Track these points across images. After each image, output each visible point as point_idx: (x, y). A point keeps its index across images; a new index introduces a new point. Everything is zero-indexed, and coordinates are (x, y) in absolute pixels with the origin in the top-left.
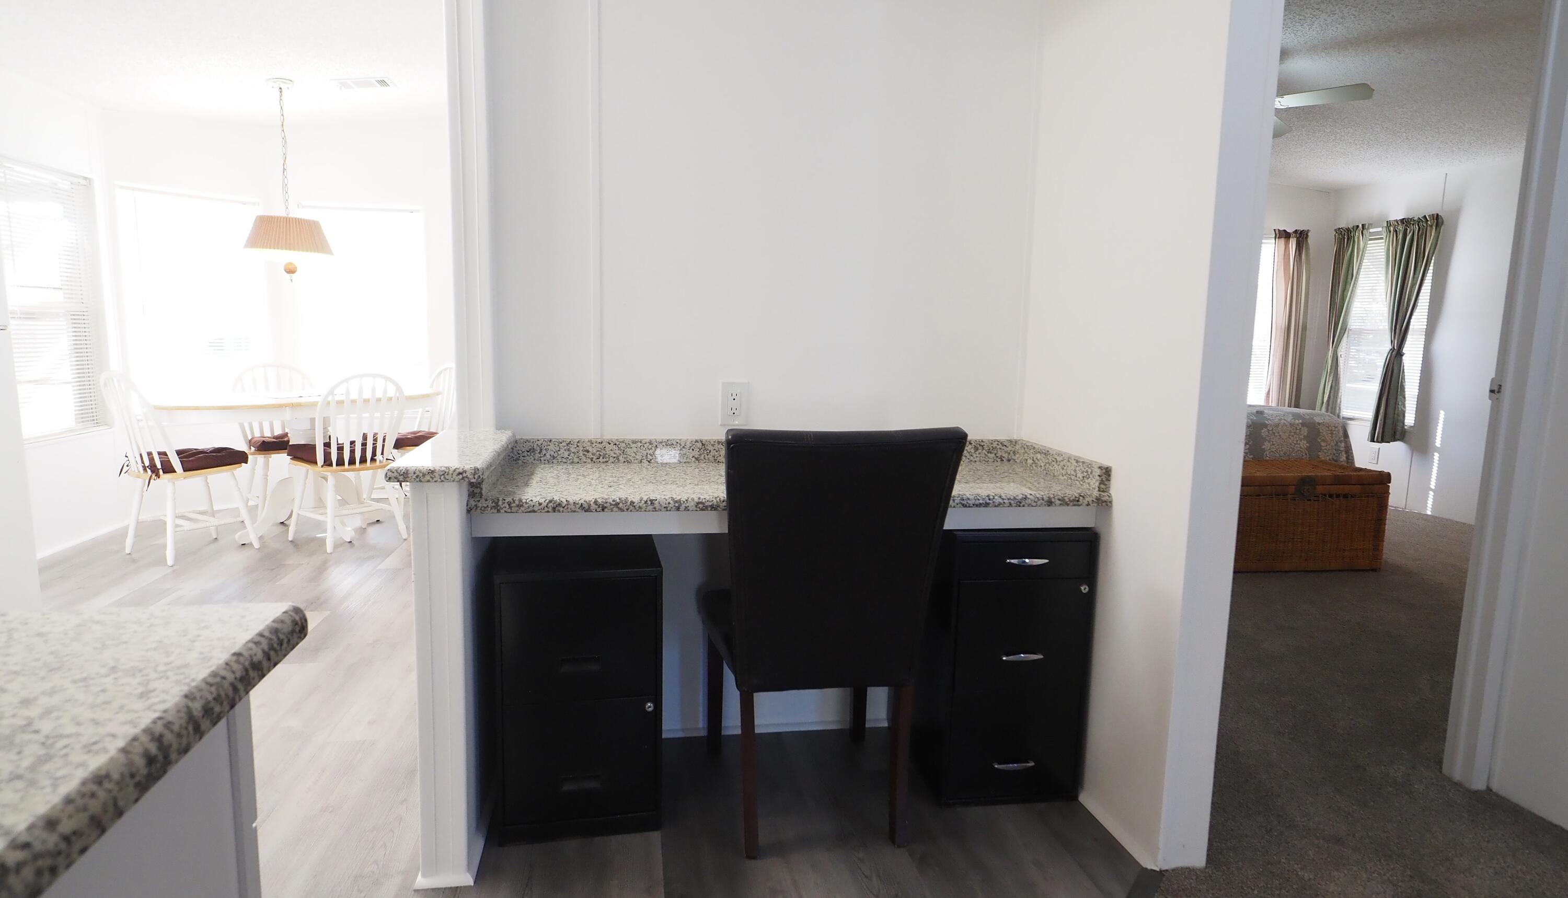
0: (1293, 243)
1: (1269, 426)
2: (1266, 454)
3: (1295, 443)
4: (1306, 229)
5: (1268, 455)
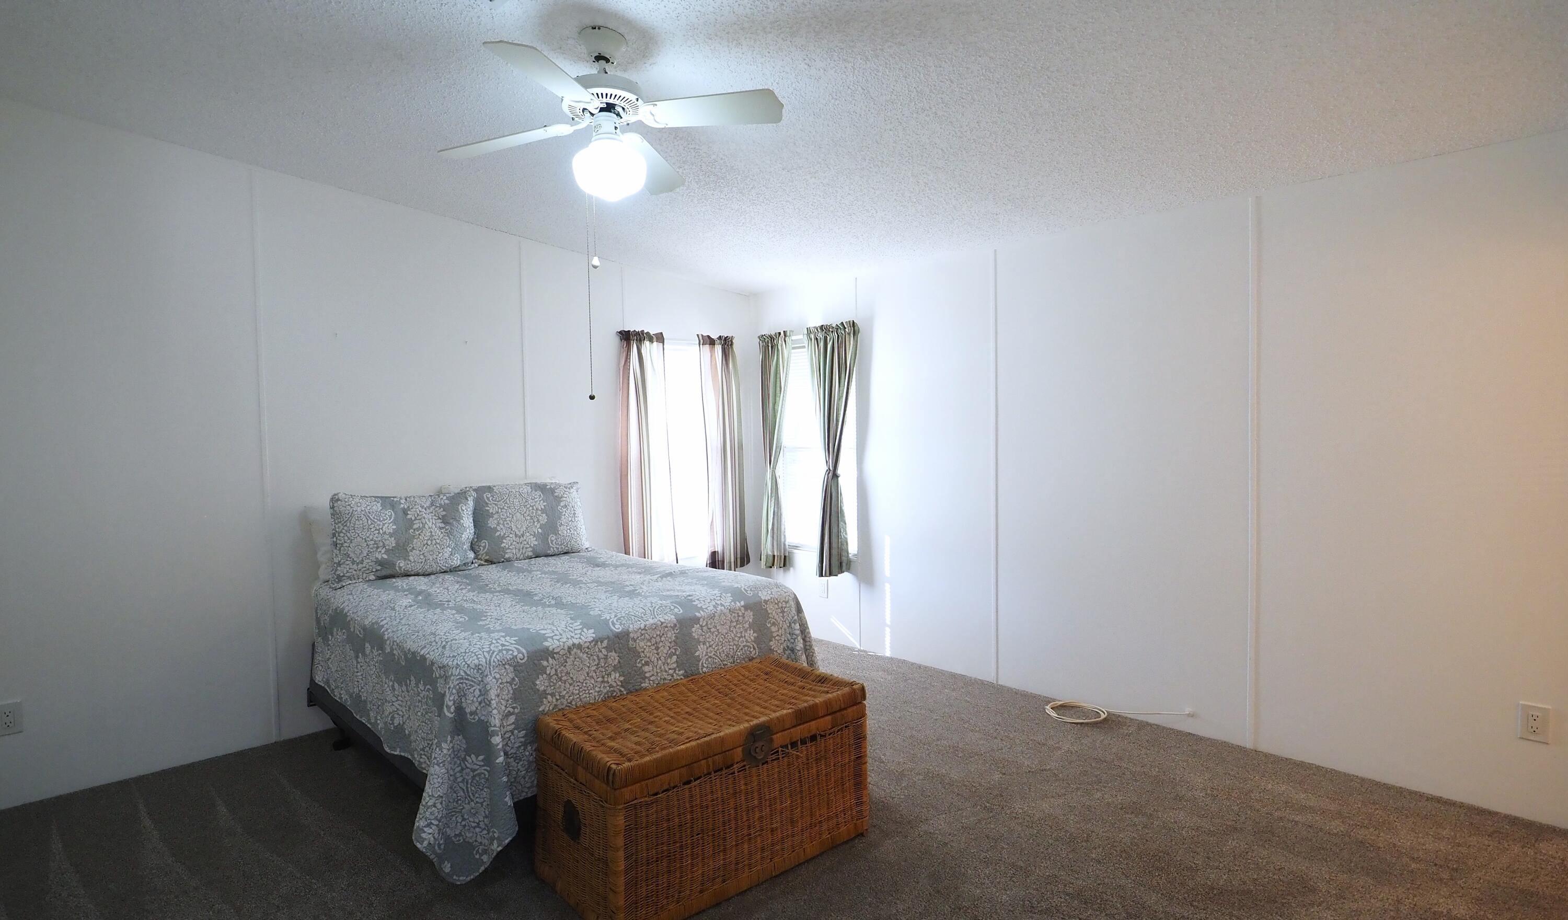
0: (718, 349)
1: (701, 620)
3: (738, 638)
4: (730, 335)
5: (705, 665)
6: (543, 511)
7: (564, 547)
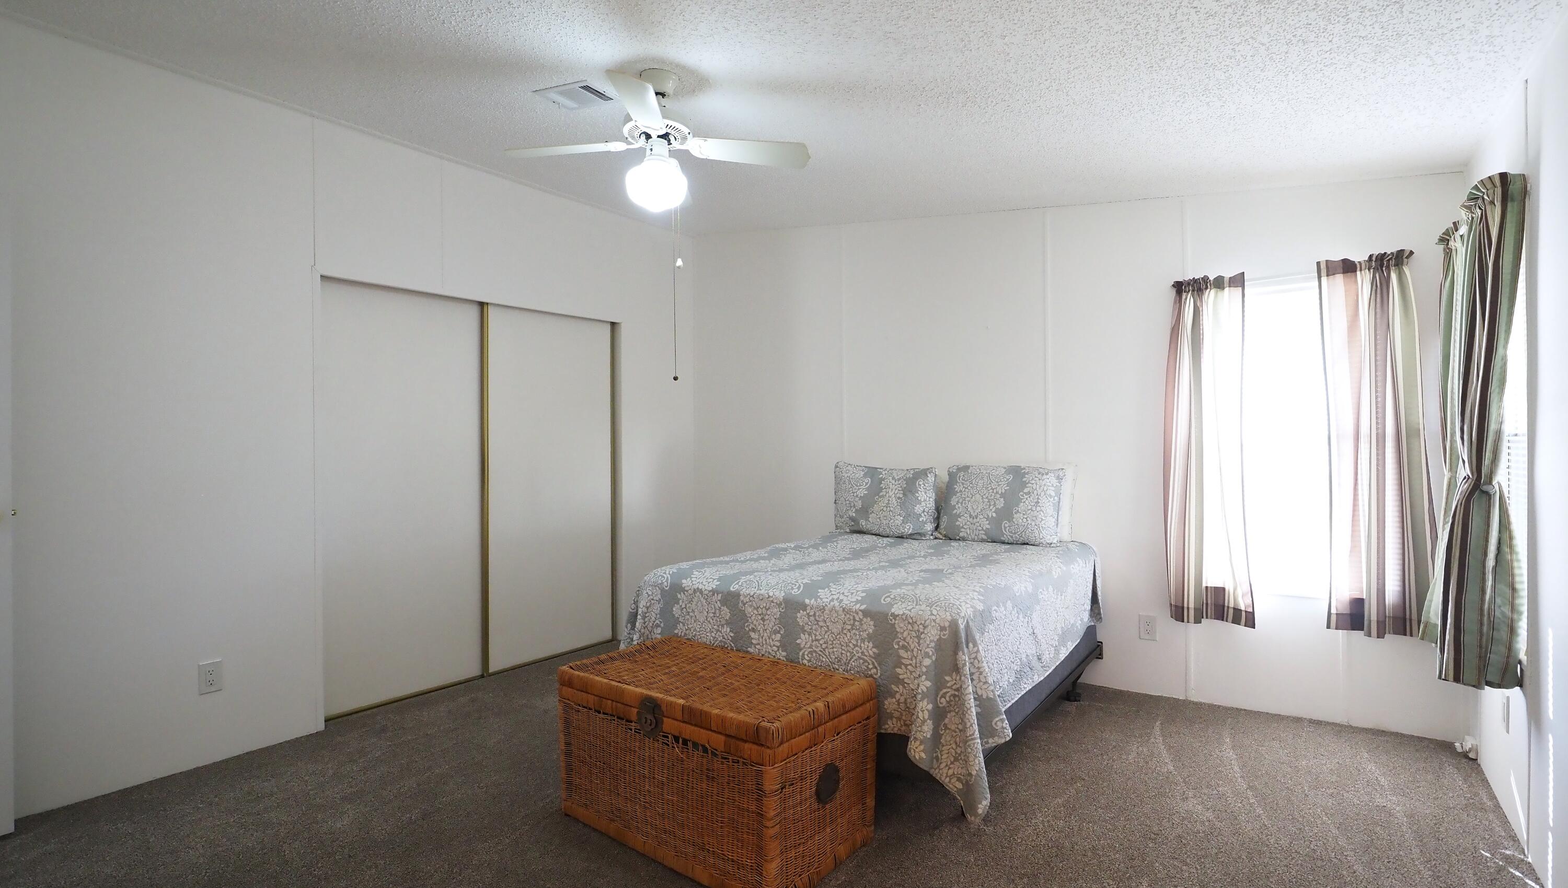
0: (1364, 279)
2: (803, 654)
3: (854, 645)
4: (1407, 248)
5: (805, 657)
6: (1002, 495)
7: (1018, 537)
